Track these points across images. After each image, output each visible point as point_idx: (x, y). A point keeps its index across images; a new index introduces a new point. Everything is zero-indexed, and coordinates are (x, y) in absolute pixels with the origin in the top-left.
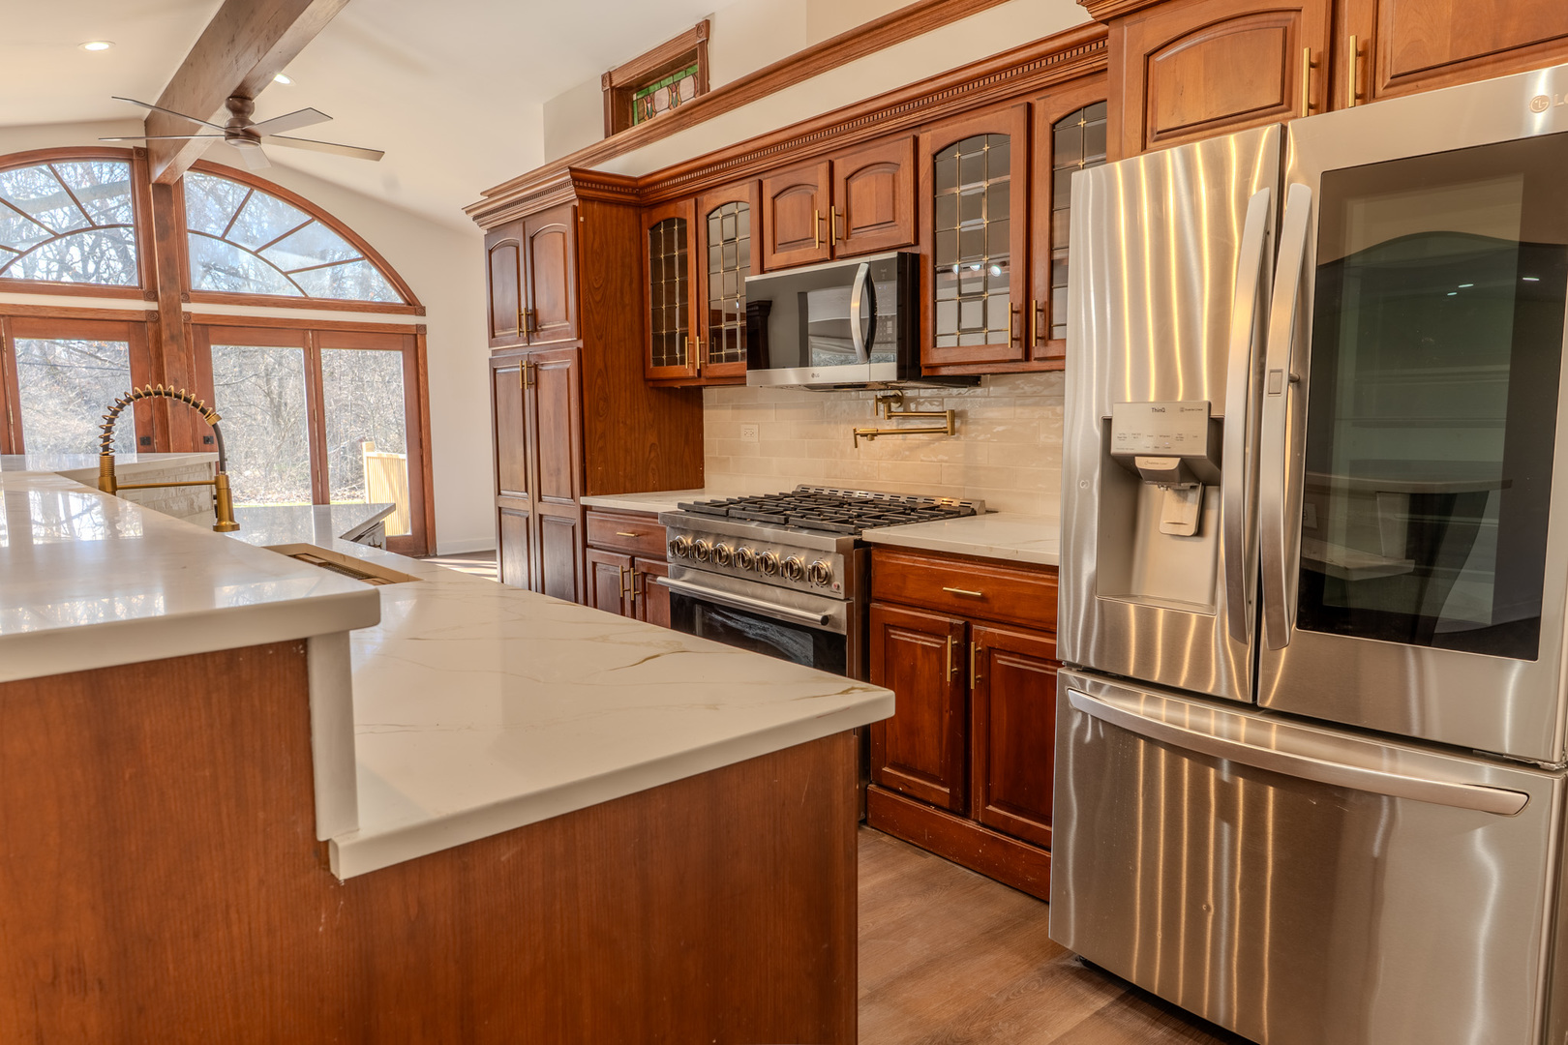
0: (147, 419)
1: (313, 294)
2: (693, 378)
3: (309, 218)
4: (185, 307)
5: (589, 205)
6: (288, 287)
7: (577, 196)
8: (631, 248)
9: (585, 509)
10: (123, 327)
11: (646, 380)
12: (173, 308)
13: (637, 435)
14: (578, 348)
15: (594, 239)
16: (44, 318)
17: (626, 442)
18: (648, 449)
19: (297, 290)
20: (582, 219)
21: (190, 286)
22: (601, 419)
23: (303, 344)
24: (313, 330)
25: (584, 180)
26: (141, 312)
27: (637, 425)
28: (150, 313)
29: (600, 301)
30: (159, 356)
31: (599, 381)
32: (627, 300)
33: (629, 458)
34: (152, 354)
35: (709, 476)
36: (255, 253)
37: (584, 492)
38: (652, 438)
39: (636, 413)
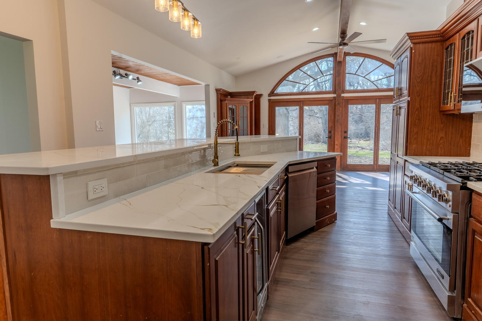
0: (331, 126)
1: (380, 87)
2: (452, 110)
3: (381, 63)
4: (342, 95)
5: (418, 46)
6: (373, 86)
7: (412, 43)
8: (437, 59)
9: (406, 161)
10: (327, 102)
11: (441, 112)
12: (339, 96)
13: (434, 133)
14: (408, 100)
15: (419, 58)
16: (310, 101)
17: (428, 136)
18: (439, 139)
19: (376, 87)
20: (413, 51)
21: (345, 89)
22: (417, 127)
23: (375, 103)
24: (379, 99)
25: (414, 37)
26: (331, 97)
27: (434, 130)
28: (334, 97)
29: (420, 82)
30: (335, 109)
31: (417, 113)
32: (433, 80)
33: (429, 143)
34: (333, 108)
35: (472, 151)
36: (364, 77)
37: (406, 155)
38: (442, 134)
39: (434, 124)
